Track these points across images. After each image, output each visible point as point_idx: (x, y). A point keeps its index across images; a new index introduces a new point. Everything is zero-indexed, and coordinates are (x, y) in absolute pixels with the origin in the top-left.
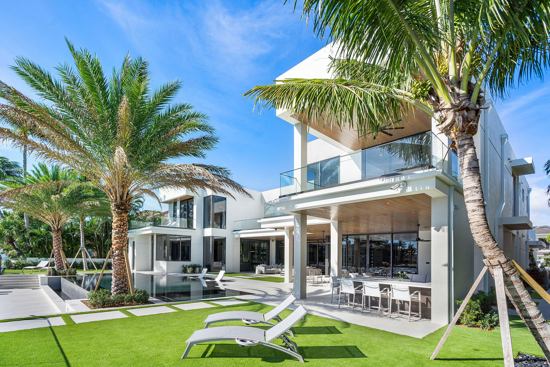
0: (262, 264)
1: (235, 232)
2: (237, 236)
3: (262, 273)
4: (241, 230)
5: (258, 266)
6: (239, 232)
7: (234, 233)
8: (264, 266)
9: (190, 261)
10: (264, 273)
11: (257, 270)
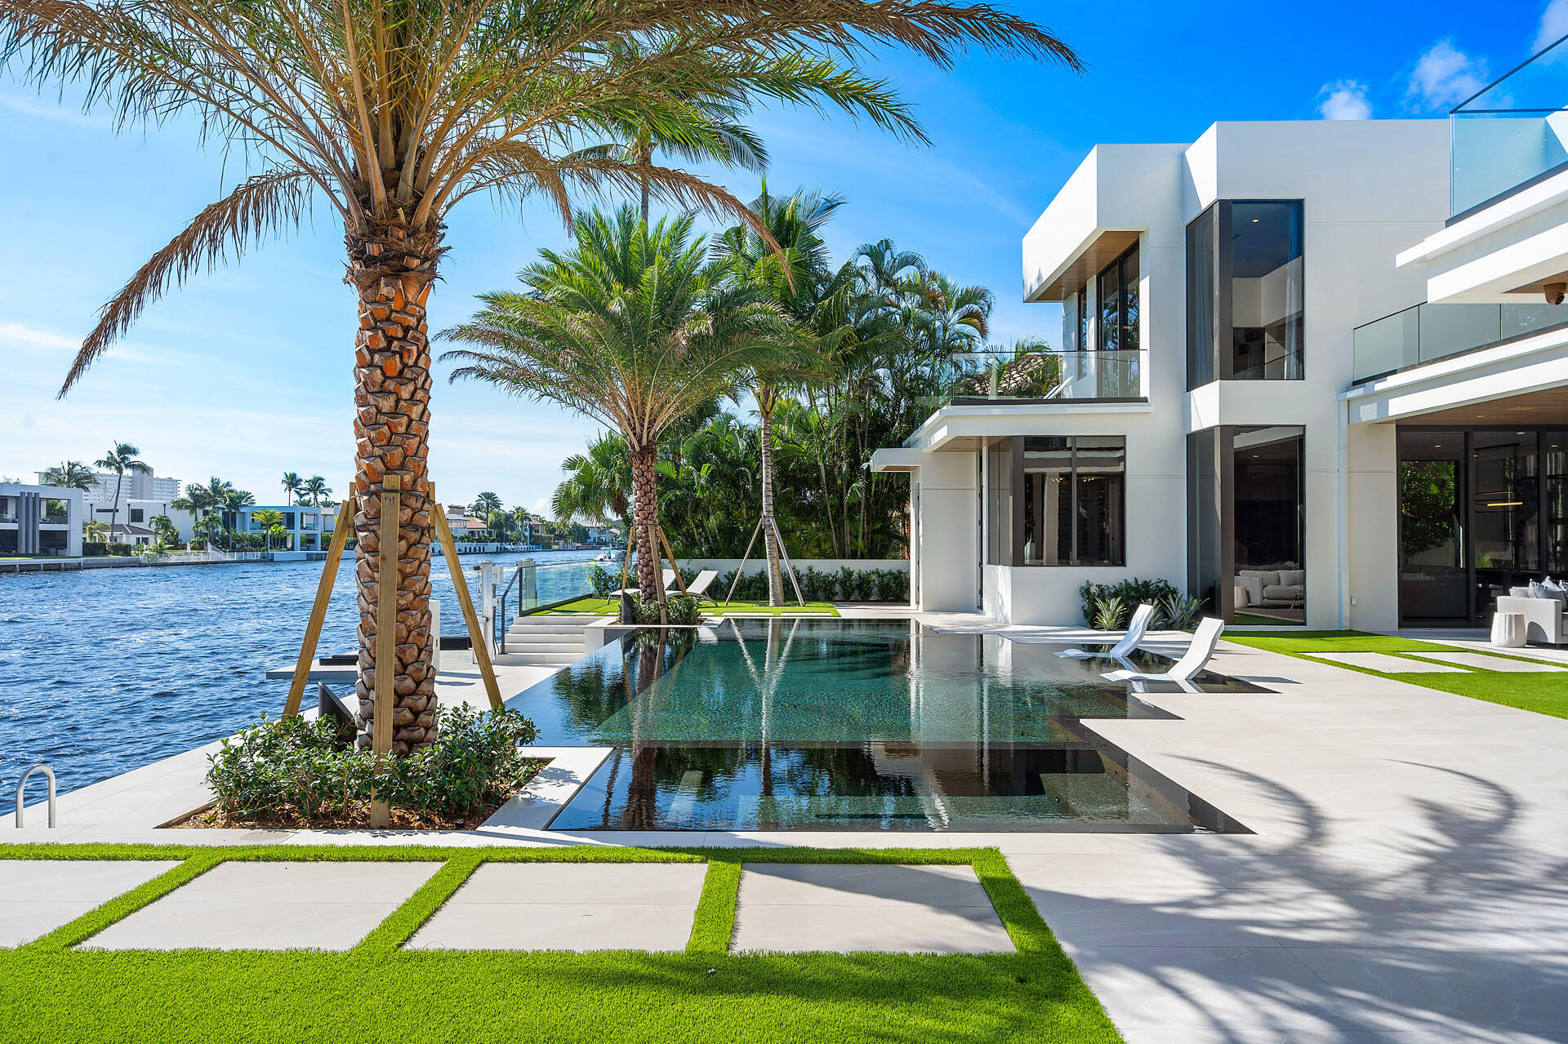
0: (1539, 579)
1: (1359, 392)
2: (1368, 413)
3: (1536, 640)
4: (1394, 372)
5: (1513, 590)
6: (1379, 386)
7: (1351, 394)
8: (1550, 595)
9: (1123, 564)
10: (1551, 639)
11: (1499, 621)
